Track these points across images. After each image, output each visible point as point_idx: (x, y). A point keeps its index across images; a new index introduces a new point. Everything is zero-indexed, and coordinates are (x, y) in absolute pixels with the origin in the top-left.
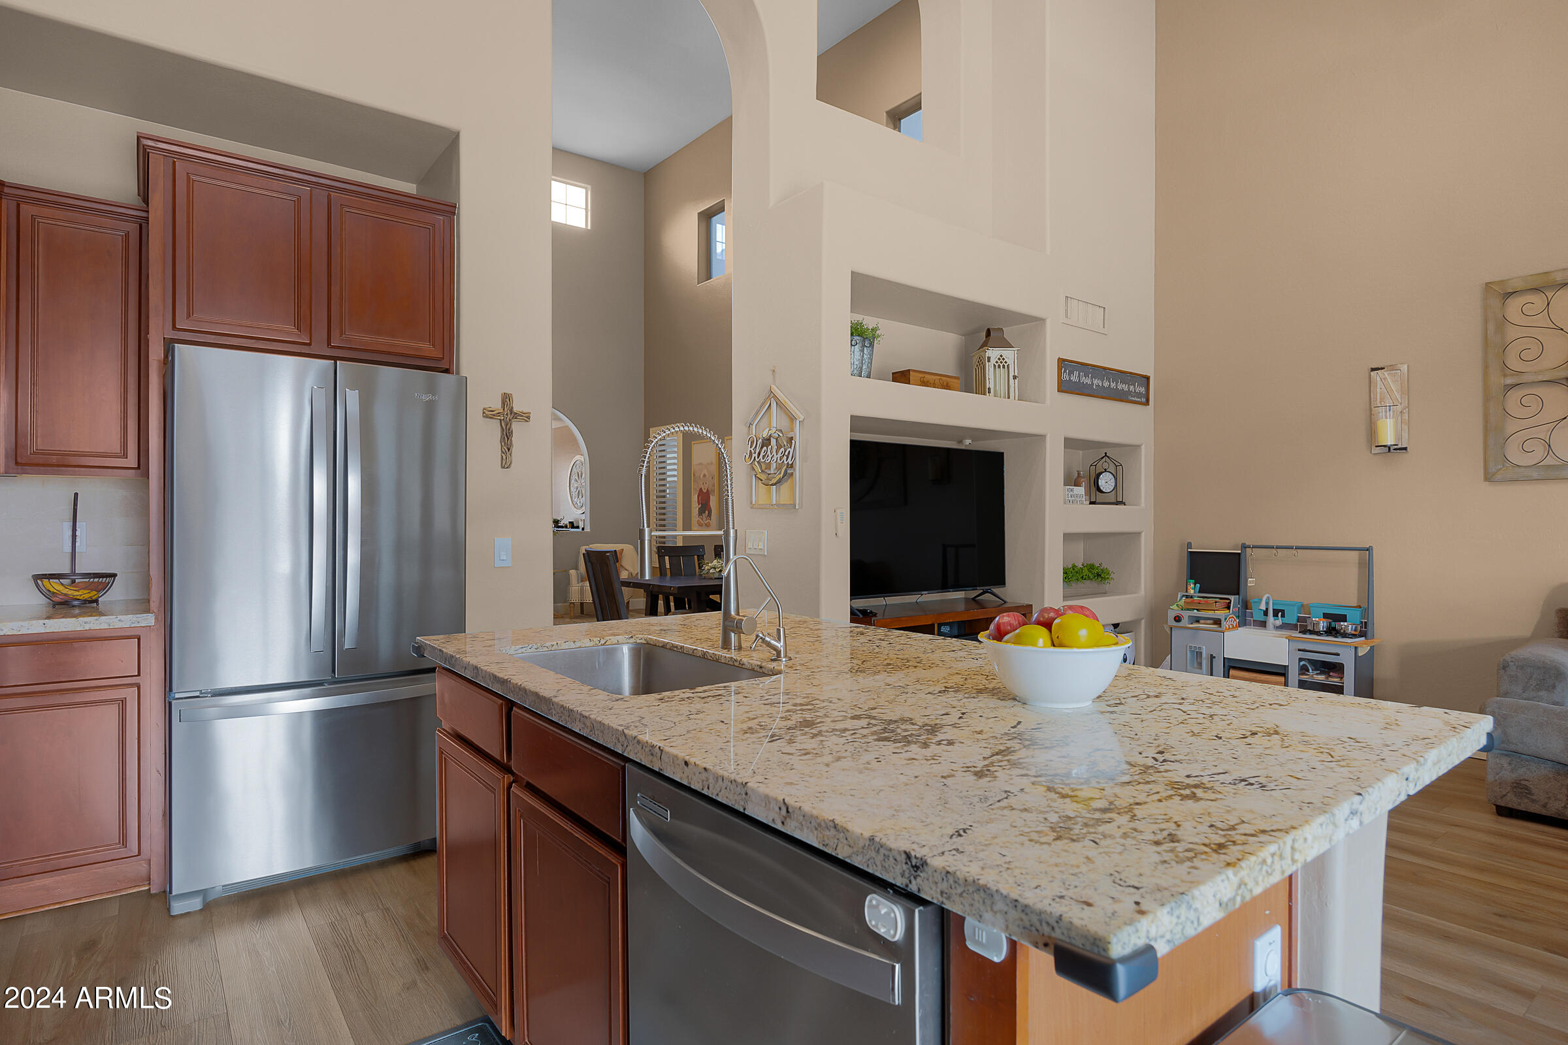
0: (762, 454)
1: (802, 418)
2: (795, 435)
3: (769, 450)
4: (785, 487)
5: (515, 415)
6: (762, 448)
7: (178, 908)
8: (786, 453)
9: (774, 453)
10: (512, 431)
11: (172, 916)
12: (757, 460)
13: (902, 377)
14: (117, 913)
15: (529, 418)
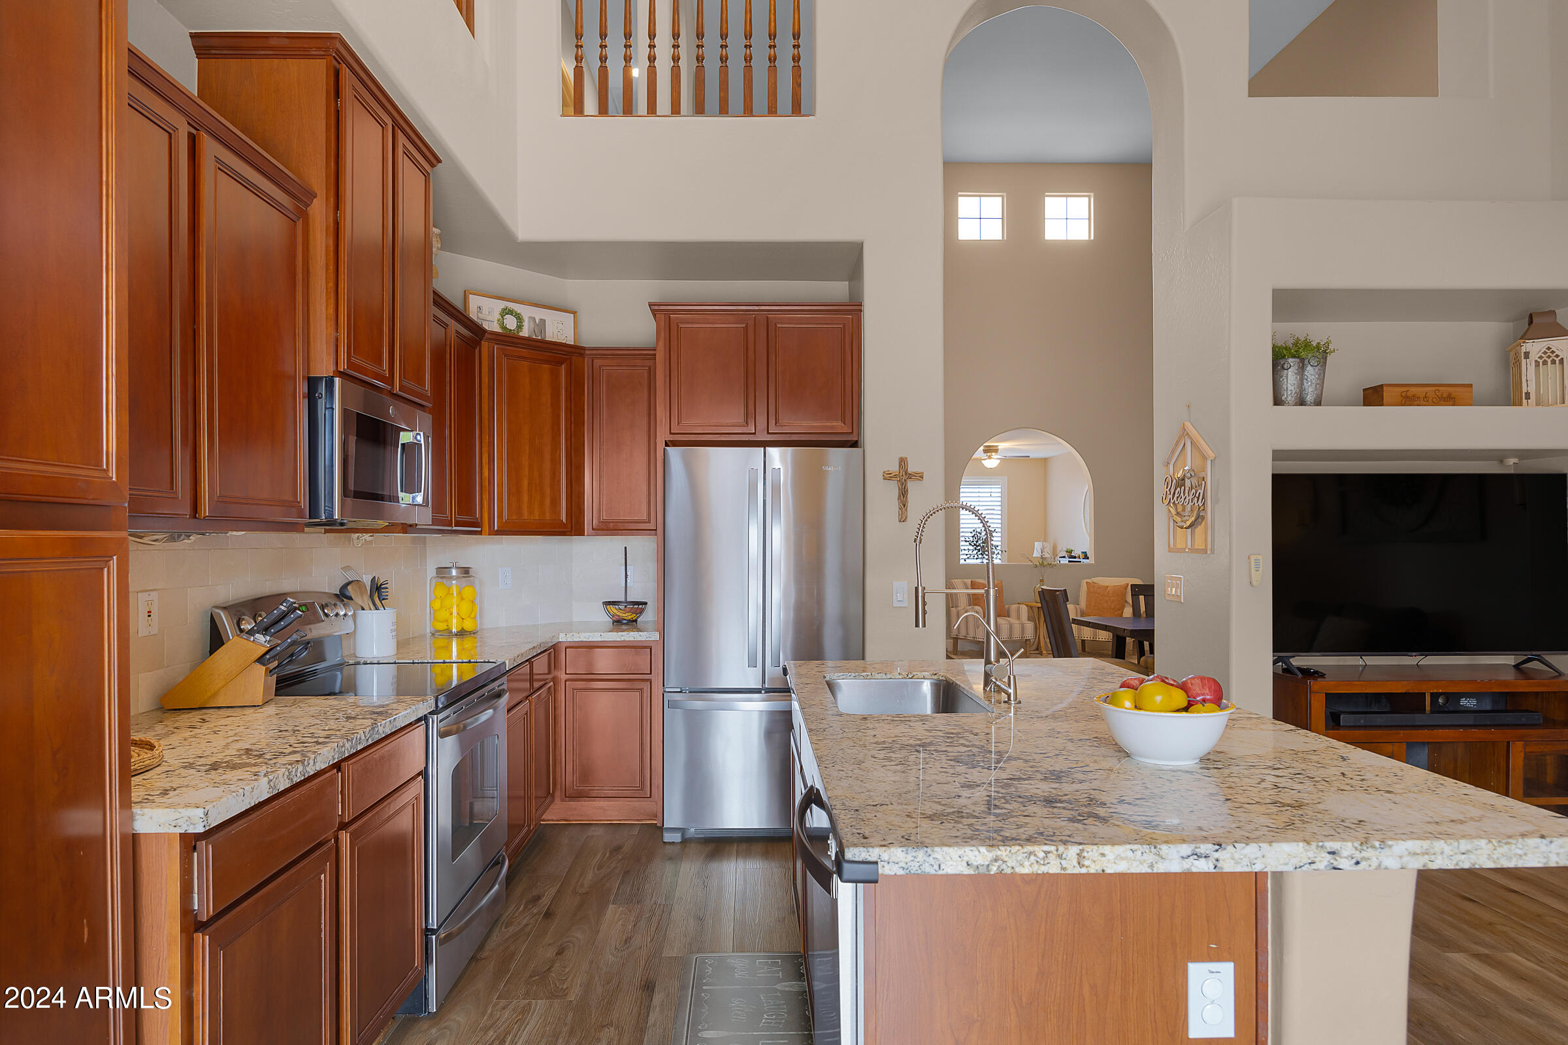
0: (1176, 495)
1: (1212, 455)
2: (1207, 474)
3: (1182, 492)
4: (1199, 530)
5: (910, 476)
6: (1176, 489)
7: (668, 837)
8: (1197, 495)
9: (1187, 494)
10: (907, 490)
11: (664, 842)
12: (1172, 501)
13: (1373, 396)
14: (636, 833)
15: (922, 477)
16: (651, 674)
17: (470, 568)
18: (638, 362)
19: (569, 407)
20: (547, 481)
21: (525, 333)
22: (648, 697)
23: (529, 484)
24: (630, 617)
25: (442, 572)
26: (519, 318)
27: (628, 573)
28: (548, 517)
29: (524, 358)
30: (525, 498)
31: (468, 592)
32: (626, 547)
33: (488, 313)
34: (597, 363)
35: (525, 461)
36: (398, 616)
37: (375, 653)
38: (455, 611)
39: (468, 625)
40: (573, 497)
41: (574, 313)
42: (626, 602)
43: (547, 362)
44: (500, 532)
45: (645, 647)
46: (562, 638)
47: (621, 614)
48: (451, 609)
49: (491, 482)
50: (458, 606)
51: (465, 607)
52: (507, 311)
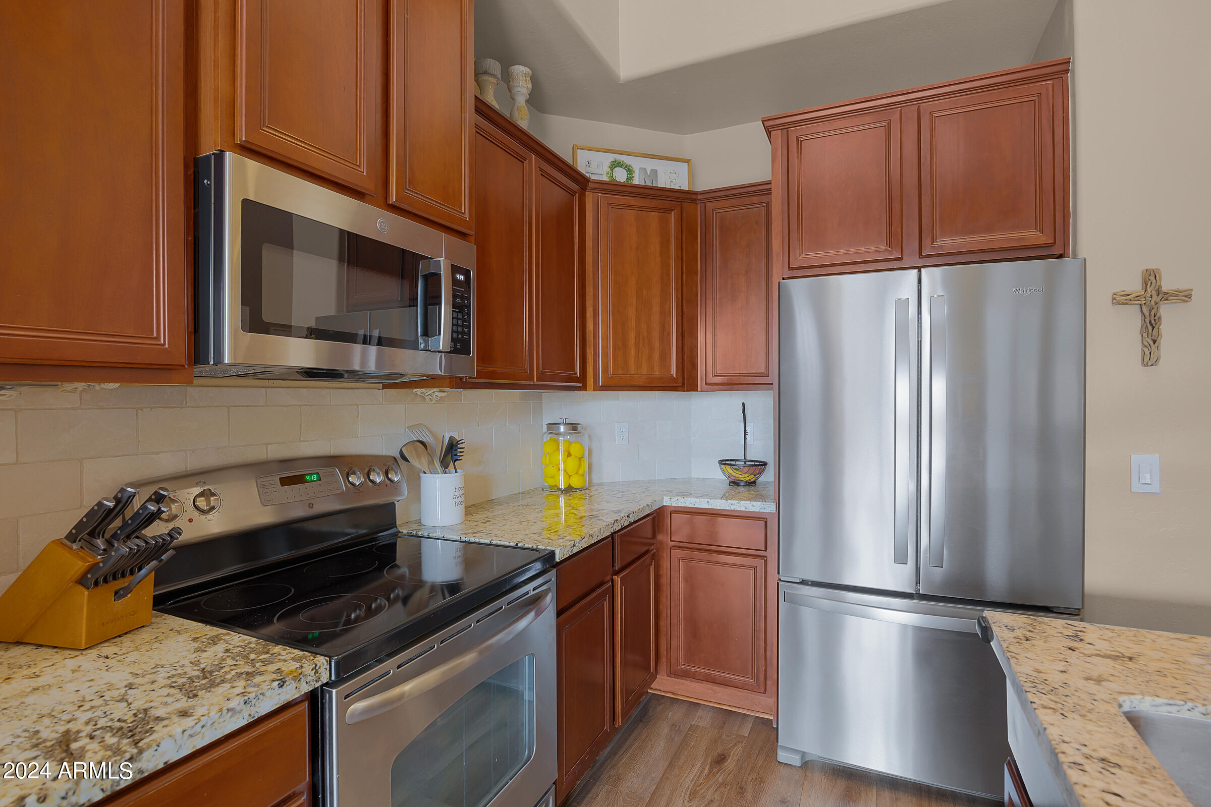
5: (1165, 296)
7: (783, 756)
10: (1160, 319)
11: (779, 762)
14: (747, 734)
16: (766, 550)
17: (579, 424)
18: (755, 199)
19: (680, 256)
20: (656, 335)
21: (636, 181)
22: (762, 577)
23: (636, 337)
24: (747, 479)
25: (552, 426)
26: (630, 171)
27: (748, 430)
28: (657, 371)
29: (629, 207)
30: (632, 352)
31: (575, 449)
32: (743, 404)
33: (596, 167)
34: (710, 206)
35: (631, 312)
38: (562, 467)
39: (576, 482)
40: (685, 351)
41: (687, 161)
42: (745, 461)
43: (655, 209)
44: (606, 388)
45: (759, 519)
46: (667, 502)
47: (736, 475)
48: (558, 465)
49: (595, 336)
50: (565, 462)
51: (572, 463)
52: (615, 164)
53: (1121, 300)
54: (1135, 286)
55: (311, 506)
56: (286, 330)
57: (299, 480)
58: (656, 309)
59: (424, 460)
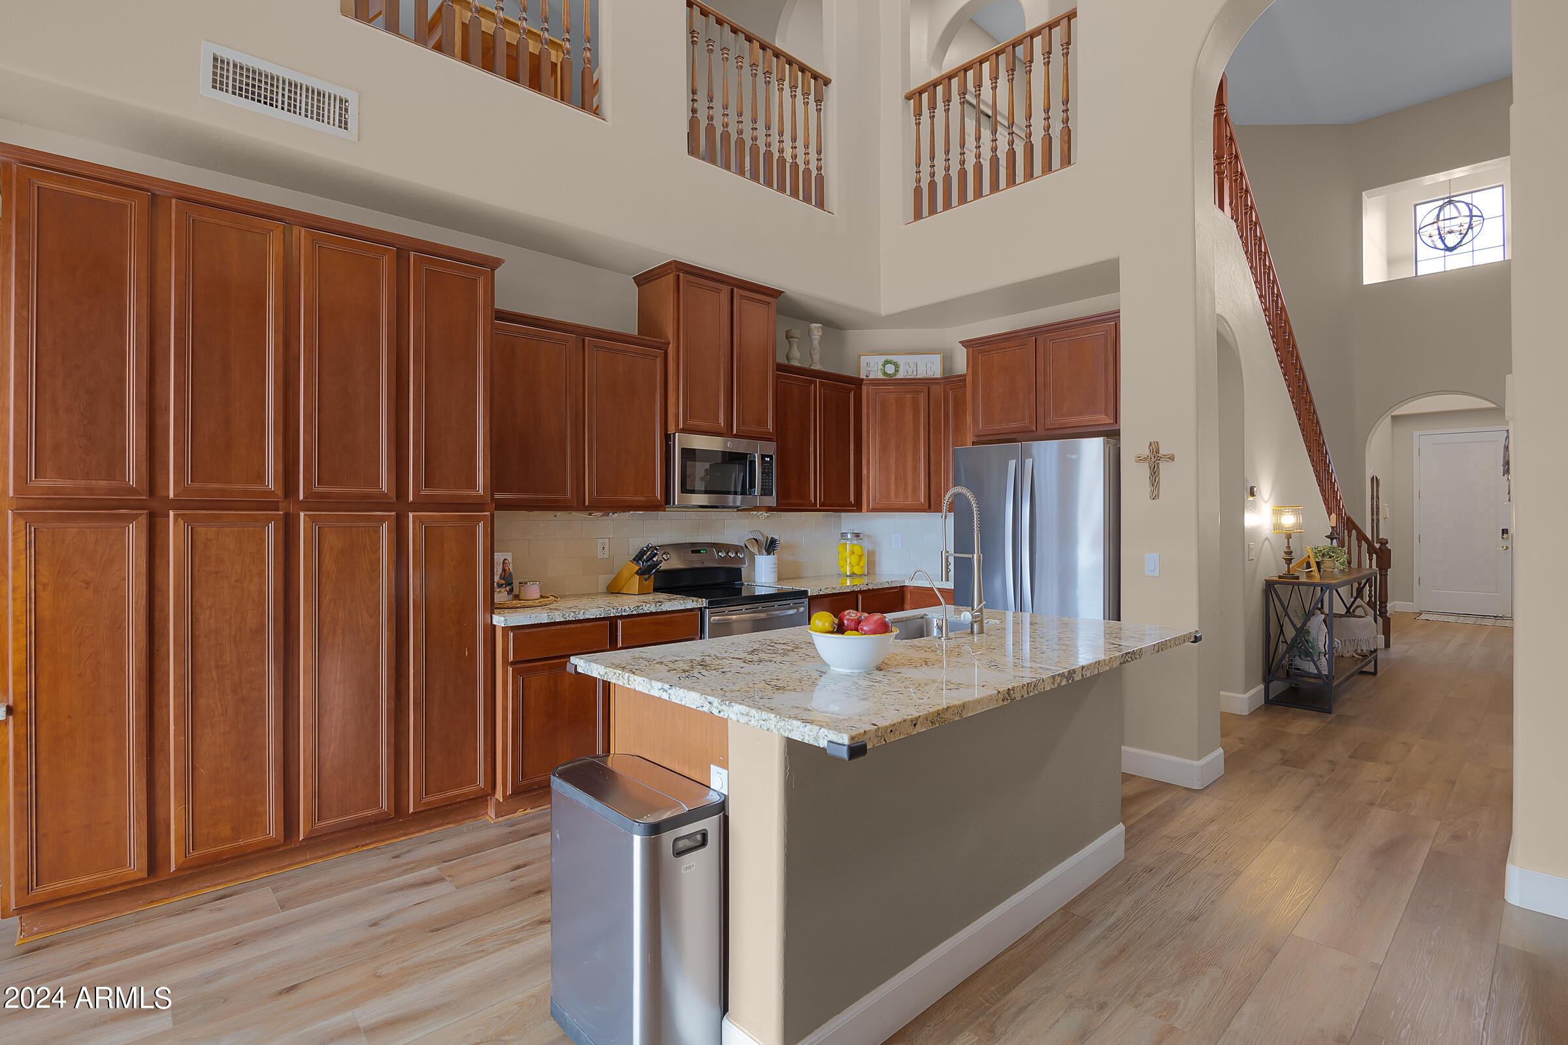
5: (1162, 458)
10: (1159, 470)
15: (1174, 458)
17: (860, 534)
18: (957, 385)
19: (928, 422)
20: (909, 475)
21: (900, 375)
23: (895, 478)
25: (843, 534)
26: (896, 365)
28: (910, 500)
29: (892, 393)
30: (893, 487)
31: (858, 550)
33: (873, 368)
34: (948, 387)
35: (893, 462)
36: (778, 559)
37: (763, 580)
39: (857, 570)
40: (931, 485)
41: (940, 353)
43: (909, 392)
44: (875, 510)
46: (906, 582)
48: (846, 560)
49: (868, 478)
50: (850, 557)
51: (854, 559)
52: (887, 362)
53: (1140, 459)
54: (1146, 452)
55: (703, 563)
56: (693, 492)
57: (699, 552)
58: (910, 458)
59: (756, 548)
